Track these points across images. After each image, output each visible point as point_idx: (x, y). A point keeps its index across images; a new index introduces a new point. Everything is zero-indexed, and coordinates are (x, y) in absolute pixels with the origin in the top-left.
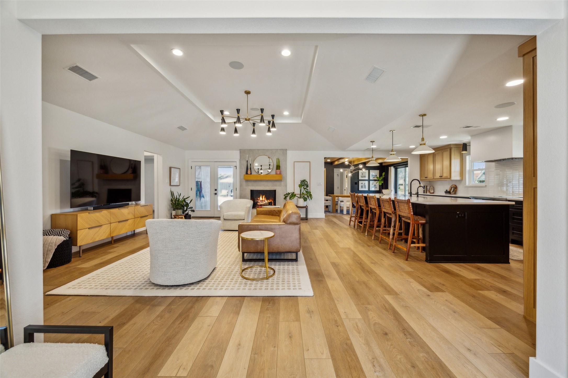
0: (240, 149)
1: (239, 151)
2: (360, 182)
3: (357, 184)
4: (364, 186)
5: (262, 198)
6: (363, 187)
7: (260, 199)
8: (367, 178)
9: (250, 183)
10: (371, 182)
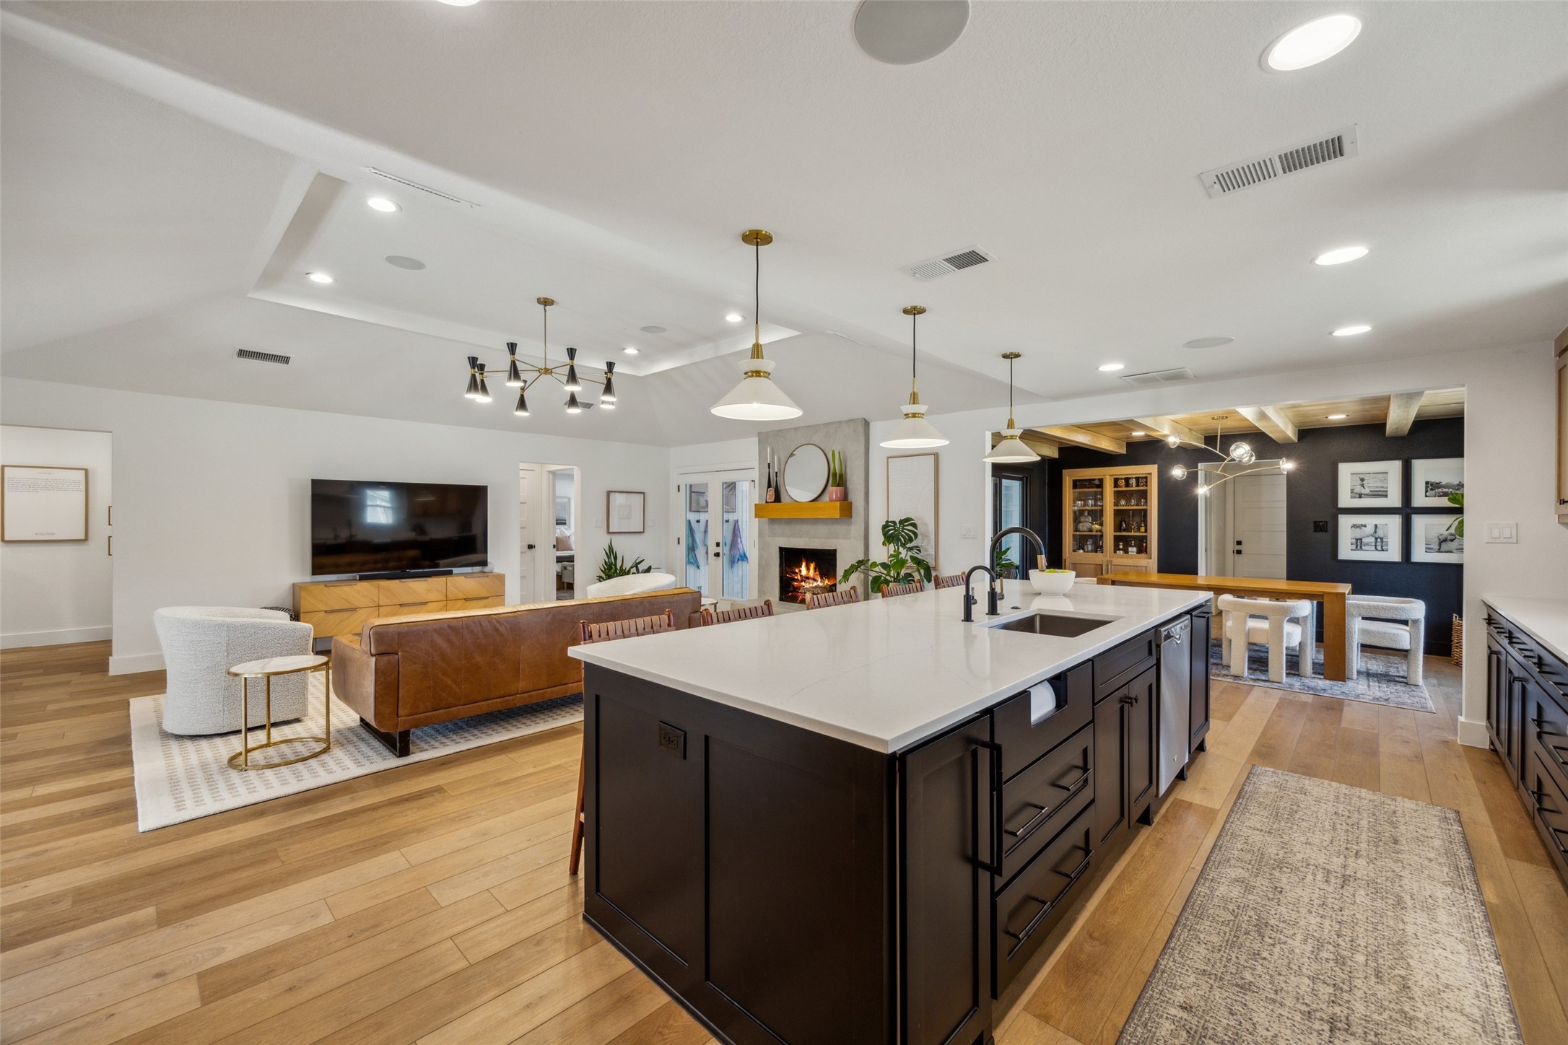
0: (759, 433)
1: (757, 439)
2: (1345, 522)
3: (1327, 528)
4: (1373, 540)
5: (808, 569)
6: (1367, 544)
7: (800, 571)
8: (1394, 500)
9: (778, 528)
10: (1419, 522)
